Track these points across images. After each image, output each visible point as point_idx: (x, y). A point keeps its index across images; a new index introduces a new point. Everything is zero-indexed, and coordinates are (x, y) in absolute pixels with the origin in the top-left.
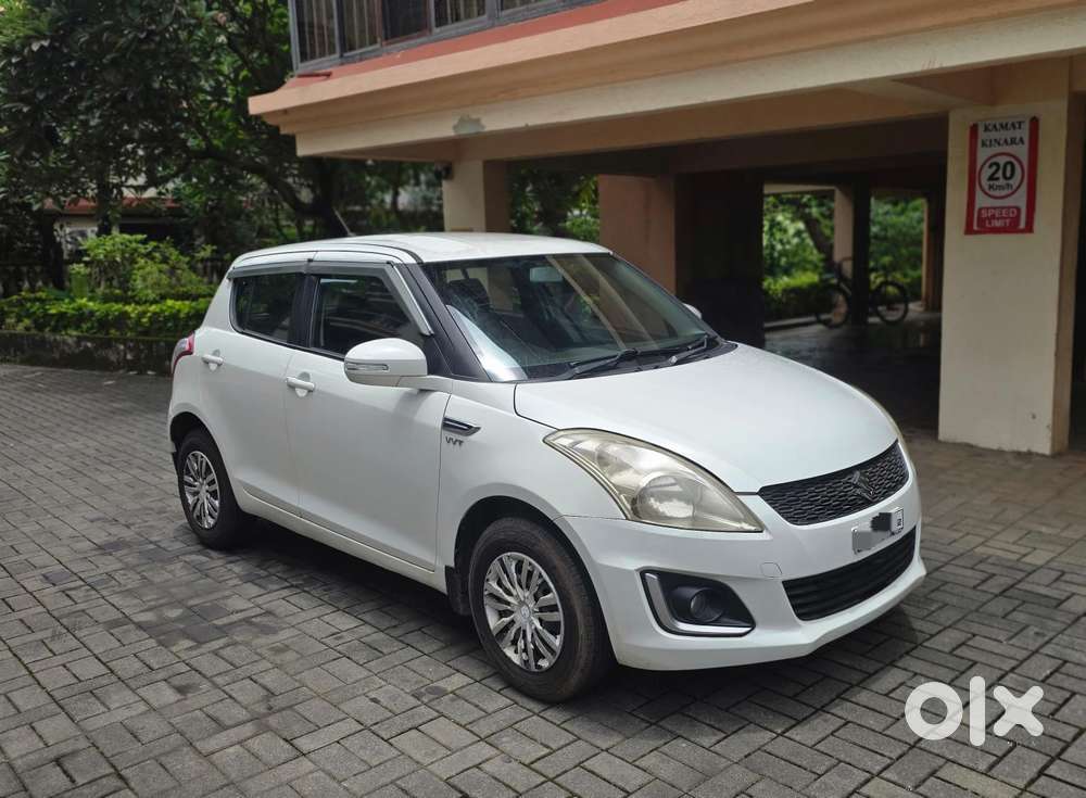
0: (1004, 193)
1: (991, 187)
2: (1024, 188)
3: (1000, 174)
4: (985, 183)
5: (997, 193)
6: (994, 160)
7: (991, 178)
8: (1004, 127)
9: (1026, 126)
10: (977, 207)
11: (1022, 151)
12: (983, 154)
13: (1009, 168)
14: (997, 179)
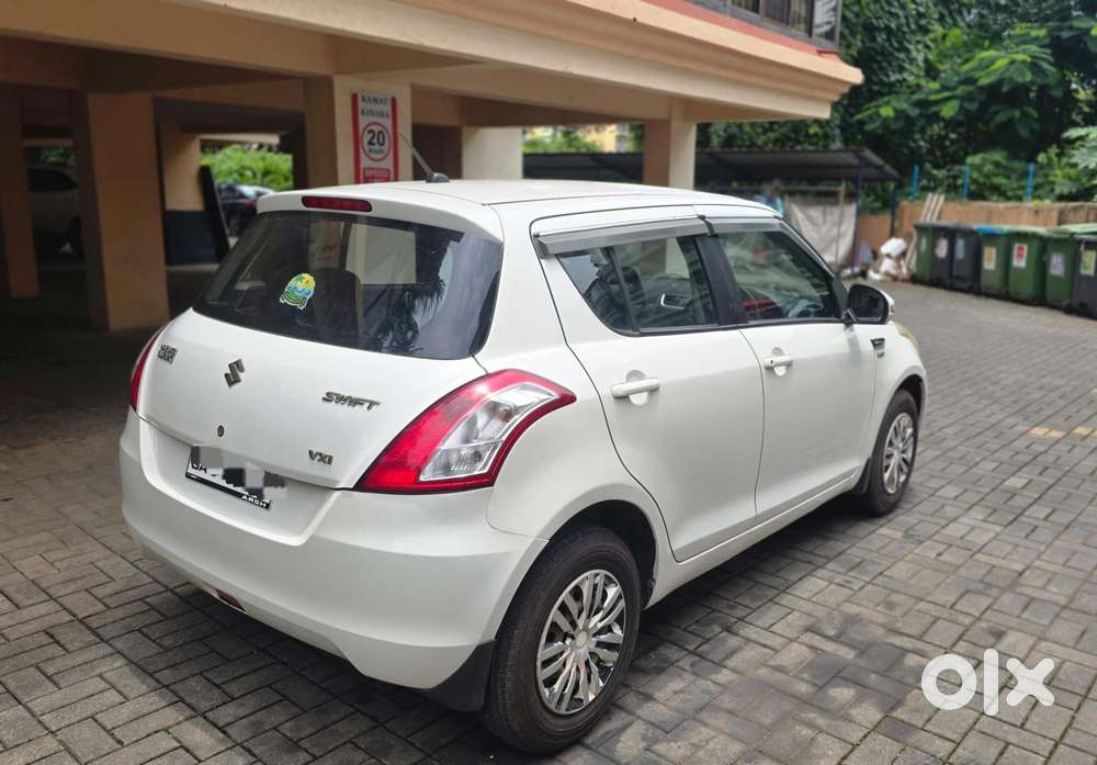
0: (380, 156)
1: (371, 150)
2: (391, 154)
3: (375, 141)
4: (367, 147)
5: (374, 156)
6: (370, 128)
7: (370, 143)
8: (376, 100)
9: (389, 102)
10: (362, 167)
11: (388, 122)
12: (363, 121)
13: (381, 136)
14: (374, 144)
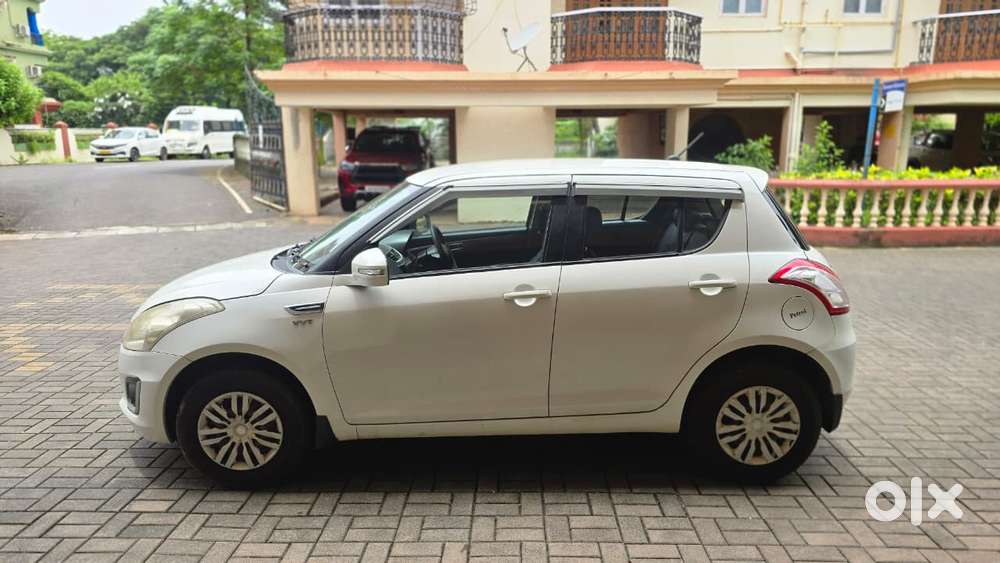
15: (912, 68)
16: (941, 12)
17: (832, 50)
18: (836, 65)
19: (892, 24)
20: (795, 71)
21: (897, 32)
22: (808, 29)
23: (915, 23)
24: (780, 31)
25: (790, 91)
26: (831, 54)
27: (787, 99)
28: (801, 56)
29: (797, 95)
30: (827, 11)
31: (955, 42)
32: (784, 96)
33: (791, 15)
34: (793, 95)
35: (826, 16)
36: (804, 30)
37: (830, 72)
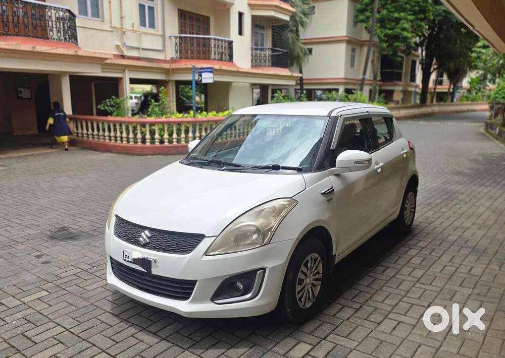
15: (173, 61)
16: (179, 34)
17: (139, 46)
18: (142, 56)
19: (161, 36)
20: (123, 57)
21: (164, 41)
22: (126, 33)
23: (170, 37)
24: (112, 31)
25: (123, 68)
26: (138, 49)
27: (121, 73)
28: (125, 48)
29: (126, 71)
30: (133, 24)
31: (186, 49)
32: (119, 71)
33: (116, 23)
34: (124, 71)
35: (133, 26)
36: (124, 33)
37: (139, 59)
